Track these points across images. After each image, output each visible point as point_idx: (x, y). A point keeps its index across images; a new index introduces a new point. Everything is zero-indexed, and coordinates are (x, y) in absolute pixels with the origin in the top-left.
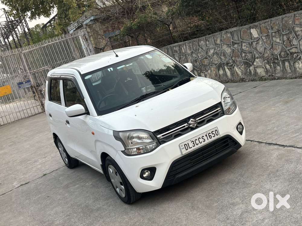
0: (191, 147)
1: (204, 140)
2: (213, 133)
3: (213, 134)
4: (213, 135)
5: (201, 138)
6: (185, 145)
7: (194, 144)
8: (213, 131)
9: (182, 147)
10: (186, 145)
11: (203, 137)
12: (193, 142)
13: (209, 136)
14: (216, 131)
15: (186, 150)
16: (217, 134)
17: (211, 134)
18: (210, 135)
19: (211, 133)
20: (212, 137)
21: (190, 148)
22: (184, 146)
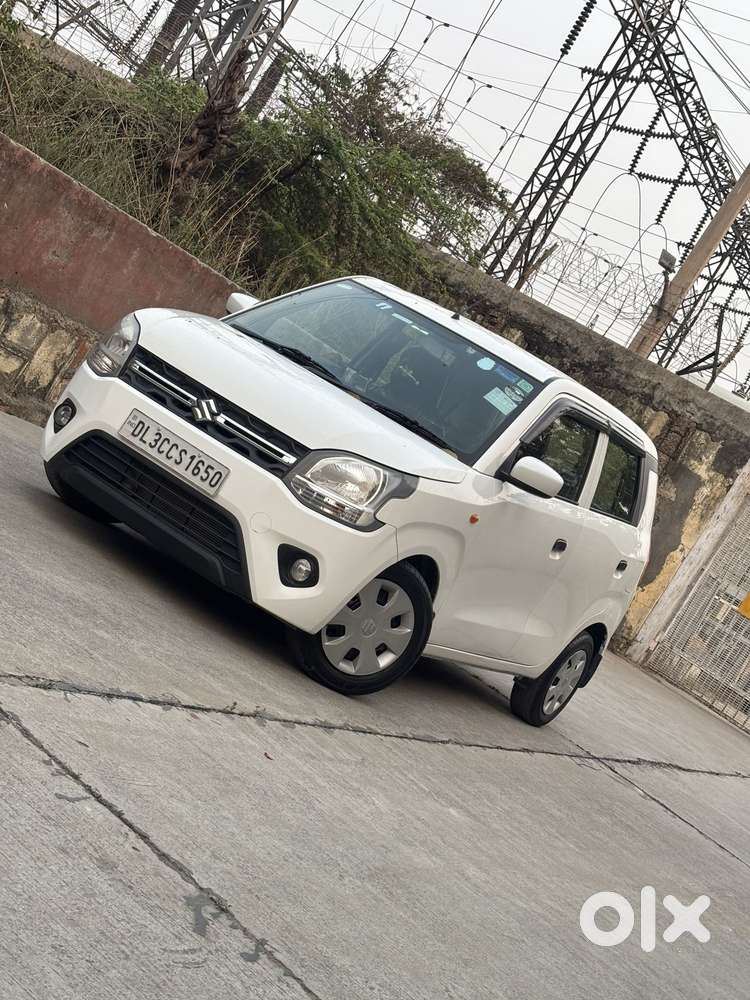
0: (145, 442)
1: (178, 461)
2: (209, 470)
3: (206, 472)
4: (205, 476)
5: (180, 449)
6: (141, 422)
7: (156, 441)
8: (212, 468)
9: (133, 421)
10: (141, 425)
11: (183, 453)
12: (157, 437)
13: (196, 467)
14: (218, 476)
15: (133, 434)
16: (213, 483)
17: (203, 469)
18: (200, 465)
19: (206, 465)
20: (198, 477)
21: (141, 439)
22: (137, 422)
